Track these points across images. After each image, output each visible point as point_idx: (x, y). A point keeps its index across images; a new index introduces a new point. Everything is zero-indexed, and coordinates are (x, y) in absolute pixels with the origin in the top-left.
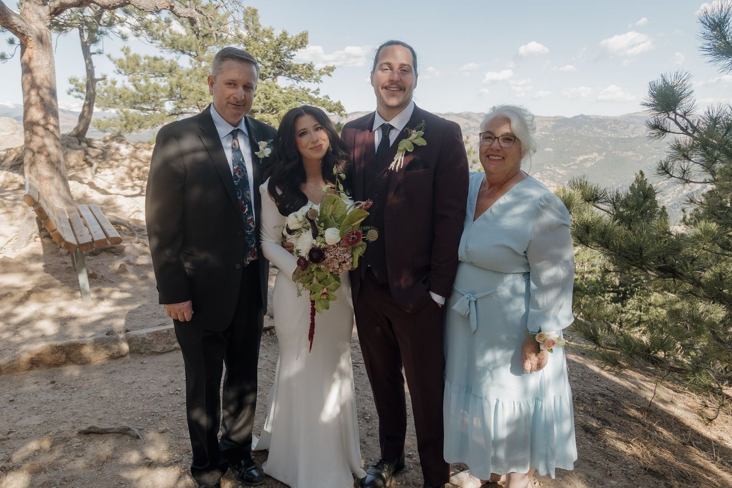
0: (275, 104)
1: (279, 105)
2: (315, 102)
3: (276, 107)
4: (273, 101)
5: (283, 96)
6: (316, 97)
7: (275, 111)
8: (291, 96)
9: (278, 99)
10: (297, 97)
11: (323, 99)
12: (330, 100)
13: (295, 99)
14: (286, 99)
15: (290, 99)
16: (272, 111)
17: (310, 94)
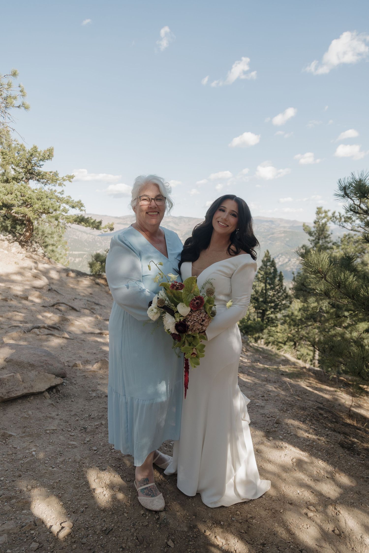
0: (30, 200)
1: (33, 201)
2: (61, 200)
3: (30, 202)
4: (28, 198)
5: (36, 194)
6: (61, 196)
7: (29, 206)
8: (42, 194)
9: (32, 196)
10: (47, 195)
11: (66, 199)
12: (72, 199)
13: (46, 196)
14: (39, 197)
15: (42, 196)
16: (27, 206)
17: (56, 194)
